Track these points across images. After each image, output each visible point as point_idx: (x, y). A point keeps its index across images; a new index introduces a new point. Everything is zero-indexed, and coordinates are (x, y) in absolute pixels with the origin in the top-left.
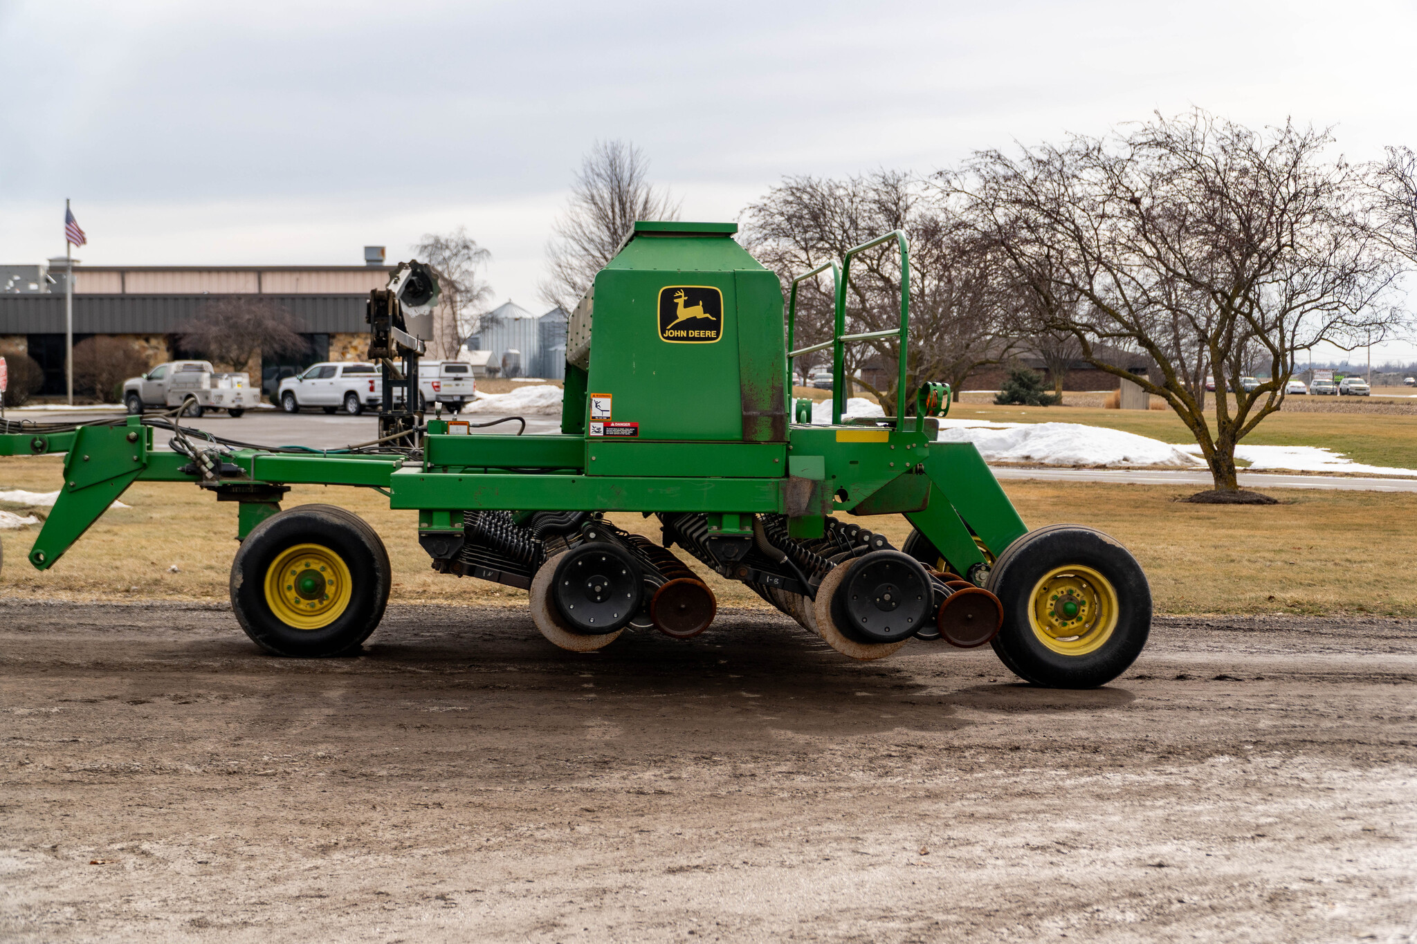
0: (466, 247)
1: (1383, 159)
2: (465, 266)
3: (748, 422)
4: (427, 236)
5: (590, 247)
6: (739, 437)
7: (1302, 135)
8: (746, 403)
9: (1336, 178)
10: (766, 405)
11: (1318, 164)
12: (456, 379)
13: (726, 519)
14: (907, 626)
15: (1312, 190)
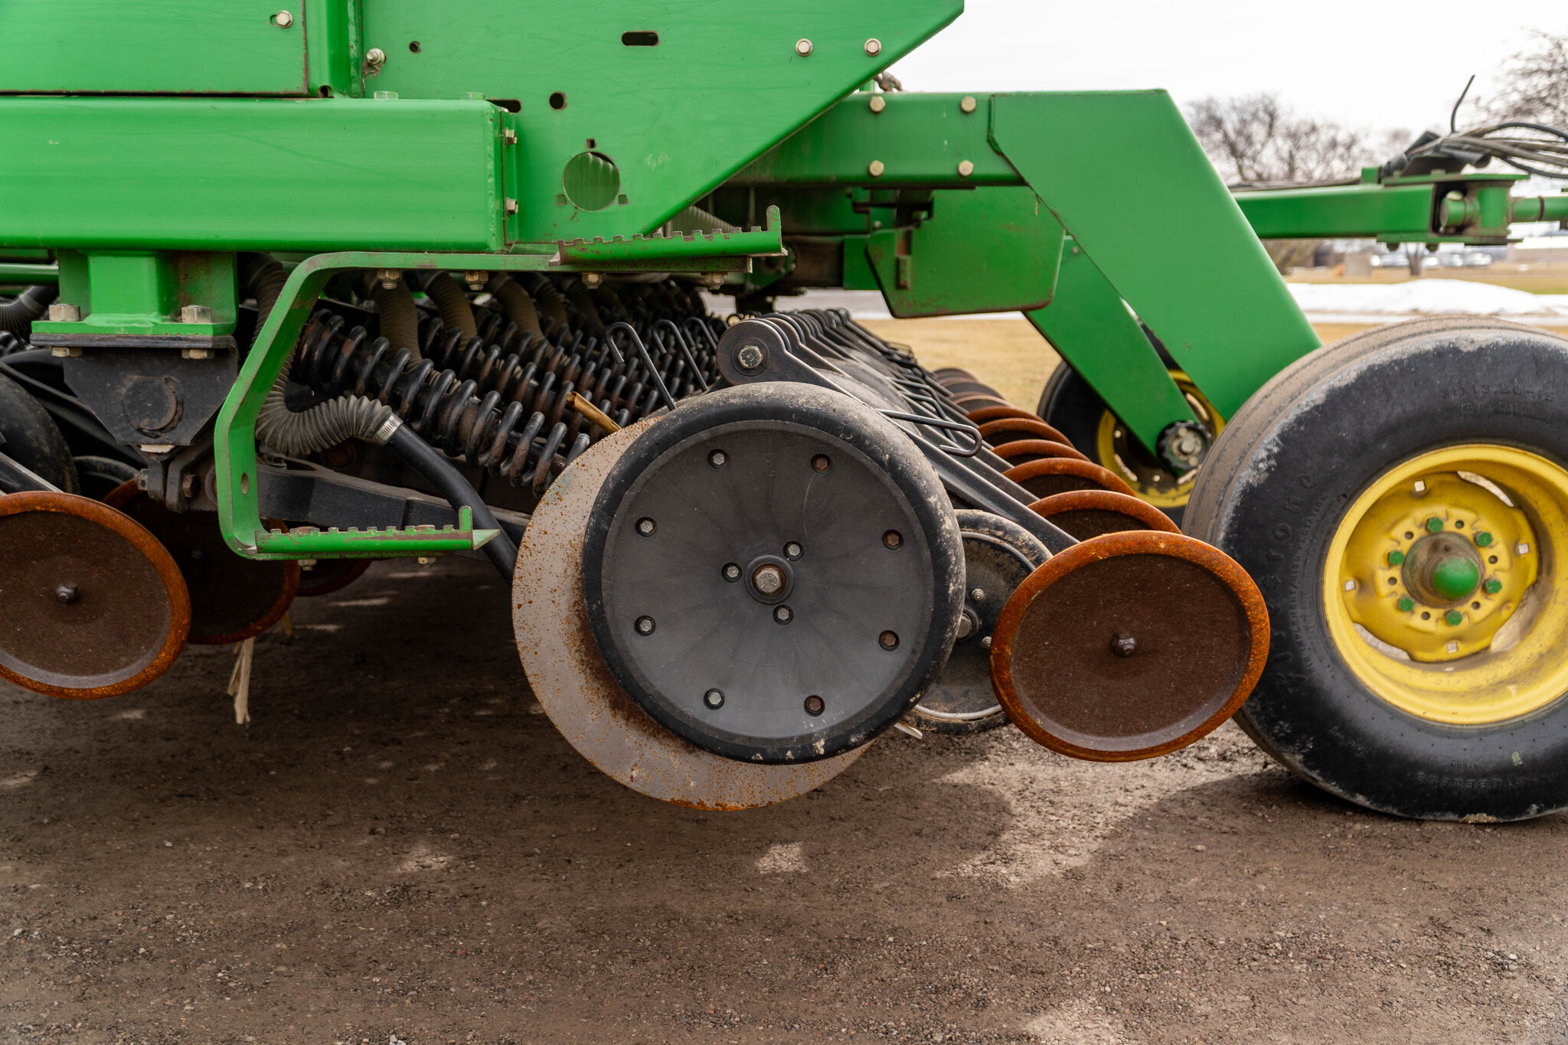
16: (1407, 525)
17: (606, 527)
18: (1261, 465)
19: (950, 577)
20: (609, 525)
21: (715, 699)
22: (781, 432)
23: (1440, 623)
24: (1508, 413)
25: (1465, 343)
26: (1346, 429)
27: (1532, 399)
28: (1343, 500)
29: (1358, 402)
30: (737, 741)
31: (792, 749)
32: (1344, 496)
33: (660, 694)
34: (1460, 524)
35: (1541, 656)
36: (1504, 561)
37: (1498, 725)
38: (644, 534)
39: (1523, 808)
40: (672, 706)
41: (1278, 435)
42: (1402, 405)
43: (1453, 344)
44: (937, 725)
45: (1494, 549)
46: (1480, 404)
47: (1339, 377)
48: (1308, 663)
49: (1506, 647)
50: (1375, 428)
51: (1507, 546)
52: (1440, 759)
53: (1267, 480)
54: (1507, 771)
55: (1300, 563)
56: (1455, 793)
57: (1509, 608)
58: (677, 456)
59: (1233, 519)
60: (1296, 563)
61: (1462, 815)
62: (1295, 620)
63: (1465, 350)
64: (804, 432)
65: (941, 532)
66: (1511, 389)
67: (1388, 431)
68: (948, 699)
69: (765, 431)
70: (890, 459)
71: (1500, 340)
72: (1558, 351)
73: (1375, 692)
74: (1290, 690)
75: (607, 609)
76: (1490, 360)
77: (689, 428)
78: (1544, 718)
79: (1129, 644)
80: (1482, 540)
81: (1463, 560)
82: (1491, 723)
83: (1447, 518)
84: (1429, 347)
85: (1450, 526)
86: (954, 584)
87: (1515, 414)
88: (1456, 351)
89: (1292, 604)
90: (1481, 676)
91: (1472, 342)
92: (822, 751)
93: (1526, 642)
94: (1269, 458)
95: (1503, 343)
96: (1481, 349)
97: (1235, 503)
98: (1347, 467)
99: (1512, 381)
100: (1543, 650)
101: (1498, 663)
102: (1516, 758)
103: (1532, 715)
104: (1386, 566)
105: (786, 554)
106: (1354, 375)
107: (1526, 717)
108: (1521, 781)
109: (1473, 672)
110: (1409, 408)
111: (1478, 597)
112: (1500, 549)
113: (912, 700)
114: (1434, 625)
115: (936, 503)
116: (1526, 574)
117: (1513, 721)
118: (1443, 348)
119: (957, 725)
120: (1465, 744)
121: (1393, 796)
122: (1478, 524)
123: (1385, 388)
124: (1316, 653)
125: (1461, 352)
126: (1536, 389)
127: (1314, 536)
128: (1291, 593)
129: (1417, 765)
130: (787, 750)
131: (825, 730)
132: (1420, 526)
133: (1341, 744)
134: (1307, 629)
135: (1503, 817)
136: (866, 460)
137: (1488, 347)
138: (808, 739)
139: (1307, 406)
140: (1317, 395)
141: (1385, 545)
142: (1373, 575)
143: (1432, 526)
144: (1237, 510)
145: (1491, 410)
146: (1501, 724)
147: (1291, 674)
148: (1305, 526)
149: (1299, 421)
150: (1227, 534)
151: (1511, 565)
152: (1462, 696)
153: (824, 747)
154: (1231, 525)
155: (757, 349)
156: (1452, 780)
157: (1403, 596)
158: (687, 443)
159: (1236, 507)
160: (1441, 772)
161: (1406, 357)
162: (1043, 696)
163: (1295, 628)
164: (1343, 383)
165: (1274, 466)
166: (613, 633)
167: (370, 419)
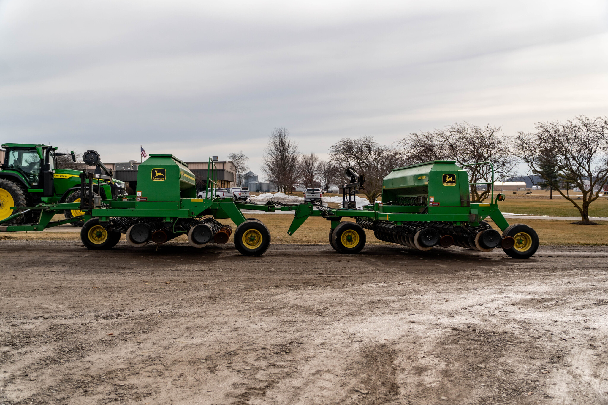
0: (242, 156)
1: (517, 135)
2: (242, 161)
3: (462, 202)
4: (231, 154)
5: (274, 156)
6: (460, 205)
7: (493, 129)
8: (461, 198)
9: (502, 139)
10: (465, 199)
11: (498, 136)
12: (245, 192)
13: (457, 223)
14: (496, 245)
15: (496, 143)
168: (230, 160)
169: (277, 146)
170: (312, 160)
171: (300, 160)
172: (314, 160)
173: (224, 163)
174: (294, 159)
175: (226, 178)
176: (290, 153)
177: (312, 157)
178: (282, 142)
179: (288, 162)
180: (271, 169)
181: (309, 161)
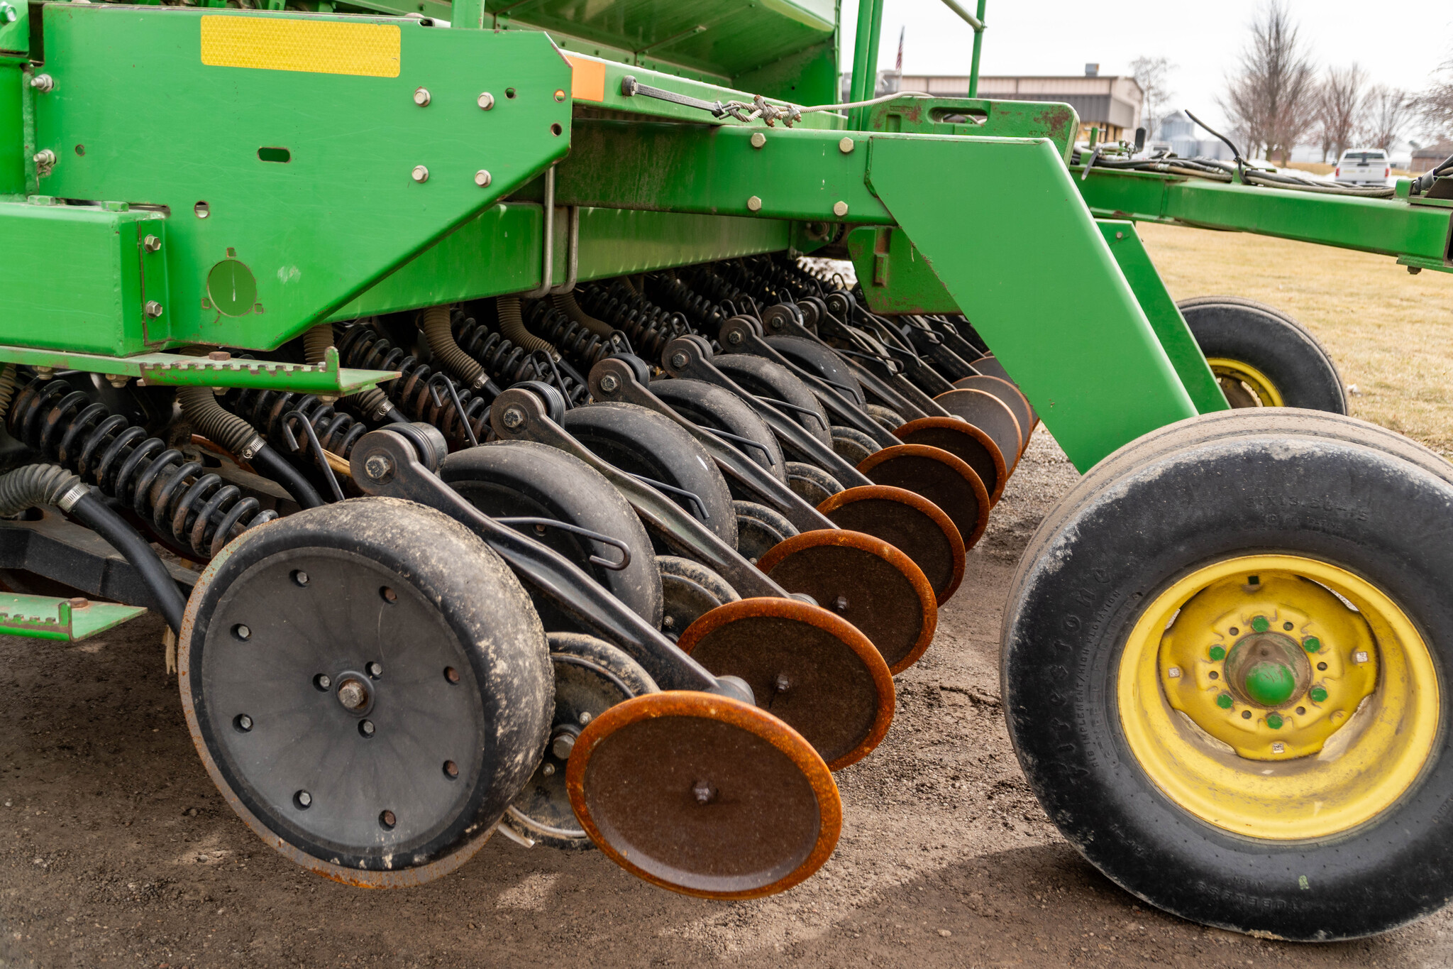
2: (1161, 76)
5: (1250, 64)
16: (1233, 620)
17: (204, 630)
18: (1058, 553)
19: (498, 720)
20: (206, 628)
21: (305, 799)
22: (349, 561)
23: (1262, 723)
24: (1315, 529)
25: (1279, 450)
26: (1144, 527)
27: (1343, 517)
28: (1138, 598)
29: (1159, 500)
30: (318, 844)
31: (365, 859)
32: (1140, 594)
33: (253, 789)
34: (1289, 626)
35: (1360, 774)
36: (1334, 668)
37: (1292, 844)
38: (241, 639)
39: (1312, 932)
40: (264, 802)
41: (1078, 524)
42: (1203, 509)
43: (1266, 449)
44: (543, 838)
45: (1324, 655)
46: (1286, 516)
47: (1145, 472)
48: (1092, 757)
49: (1330, 757)
50: (1173, 529)
51: (1340, 655)
52: (1223, 871)
53: (1062, 569)
54: (1293, 893)
55: (1089, 657)
56: (1238, 907)
57: (1341, 716)
58: (261, 572)
59: (1028, 603)
60: (1084, 656)
61: (1247, 929)
62: (1080, 712)
63: (1276, 458)
64: (368, 565)
65: (489, 676)
66: (1321, 505)
67: (1188, 533)
68: (555, 813)
69: (334, 559)
70: (442, 601)
71: (1317, 449)
72: (1380, 467)
73: (1165, 793)
74: (1073, 781)
75: (207, 704)
76: (1302, 471)
77: (269, 548)
78: (1340, 844)
79: (703, 794)
80: (1314, 644)
81: (1277, 668)
82: (1285, 840)
83: (1276, 619)
84: (1240, 451)
85: (1277, 627)
86: (504, 727)
87: (1324, 531)
88: (1267, 457)
89: (1078, 696)
90: (1296, 785)
91: (1287, 450)
92: (390, 866)
93: (1348, 756)
94: (1066, 546)
95: (1320, 454)
96: (1294, 458)
97: (1031, 587)
98: (1142, 566)
99: (1324, 496)
100: (1363, 768)
101: (1317, 773)
102: (1303, 882)
103: (1327, 839)
104: (1208, 660)
105: (369, 672)
106: (1159, 471)
107: (1322, 840)
108: (1306, 905)
109: (1289, 779)
110: (1211, 513)
111: (1304, 702)
112: (1331, 656)
113: (468, 831)
114: (1253, 723)
115: (488, 647)
116: (1363, 683)
117: (1308, 842)
118: (1254, 453)
119: (561, 841)
120: (1252, 860)
121: (1174, 900)
122: (1308, 628)
123: (1187, 488)
124: (1101, 747)
125: (1273, 459)
126: (1349, 507)
127: (1105, 631)
128: (1078, 685)
129: (1199, 874)
130: (360, 859)
131: (393, 845)
132: (1246, 624)
133: (1122, 841)
134: (1093, 723)
135: (1290, 937)
136: (422, 598)
137: (1302, 457)
138: (378, 851)
139: (1109, 497)
140: (1120, 488)
141: (1209, 638)
142: (1194, 667)
143: (1259, 624)
144: (1032, 594)
145: (1298, 523)
146: (1296, 843)
147: (1074, 766)
148: (1096, 621)
149: (1100, 512)
150: (1022, 617)
151: (1343, 673)
152: (1267, 805)
153: (393, 861)
154: (1025, 609)
155: (381, 460)
156: (1234, 895)
157: (1224, 691)
158: (269, 560)
159: (1032, 592)
160: (1223, 884)
161: (1214, 458)
162: (631, 829)
163: (1080, 721)
164: (1148, 479)
165: (1069, 556)
166: (213, 727)
167: (52, 489)
168: (1130, 74)
169: (1263, 38)
170: (1353, 77)
171: (1319, 78)
172: (1358, 78)
173: (1112, 80)
174: (1303, 72)
175: (1113, 118)
176: (1294, 58)
177: (1355, 69)
178: (1277, 25)
179: (1285, 82)
180: (1238, 101)
181: (1343, 81)
